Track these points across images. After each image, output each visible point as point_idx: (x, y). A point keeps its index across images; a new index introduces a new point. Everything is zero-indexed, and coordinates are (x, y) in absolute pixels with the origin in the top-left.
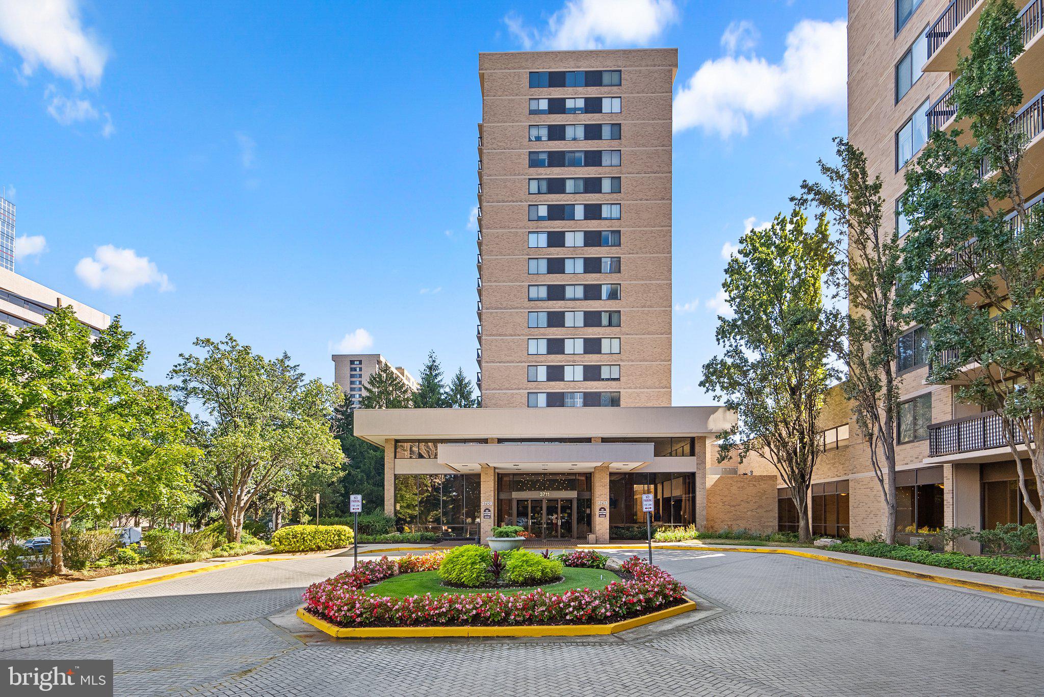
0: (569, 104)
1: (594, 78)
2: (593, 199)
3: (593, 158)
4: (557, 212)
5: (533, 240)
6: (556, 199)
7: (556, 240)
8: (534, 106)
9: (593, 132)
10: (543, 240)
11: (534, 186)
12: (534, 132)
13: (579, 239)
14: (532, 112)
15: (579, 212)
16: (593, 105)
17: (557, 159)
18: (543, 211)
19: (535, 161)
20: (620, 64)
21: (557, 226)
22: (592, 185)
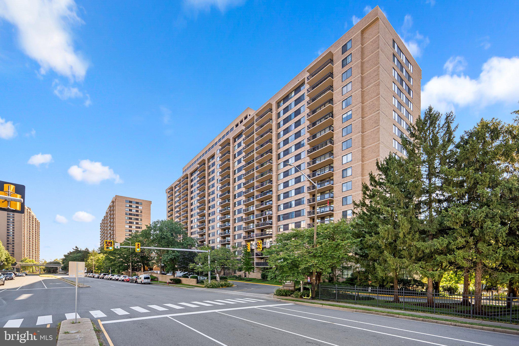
0: (133, 206)
1: (137, 203)
2: (137, 221)
3: (137, 215)
4: (130, 223)
5: (126, 226)
6: (130, 221)
7: (130, 227)
8: (126, 205)
9: (137, 211)
10: (128, 226)
11: (126, 218)
12: (126, 209)
13: (135, 227)
14: (126, 206)
15: (135, 223)
16: (137, 207)
17: (130, 214)
18: (128, 222)
19: (126, 214)
20: (142, 202)
21: (131, 225)
22: (137, 219)
